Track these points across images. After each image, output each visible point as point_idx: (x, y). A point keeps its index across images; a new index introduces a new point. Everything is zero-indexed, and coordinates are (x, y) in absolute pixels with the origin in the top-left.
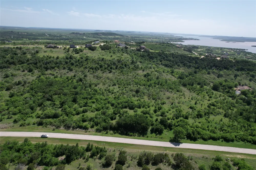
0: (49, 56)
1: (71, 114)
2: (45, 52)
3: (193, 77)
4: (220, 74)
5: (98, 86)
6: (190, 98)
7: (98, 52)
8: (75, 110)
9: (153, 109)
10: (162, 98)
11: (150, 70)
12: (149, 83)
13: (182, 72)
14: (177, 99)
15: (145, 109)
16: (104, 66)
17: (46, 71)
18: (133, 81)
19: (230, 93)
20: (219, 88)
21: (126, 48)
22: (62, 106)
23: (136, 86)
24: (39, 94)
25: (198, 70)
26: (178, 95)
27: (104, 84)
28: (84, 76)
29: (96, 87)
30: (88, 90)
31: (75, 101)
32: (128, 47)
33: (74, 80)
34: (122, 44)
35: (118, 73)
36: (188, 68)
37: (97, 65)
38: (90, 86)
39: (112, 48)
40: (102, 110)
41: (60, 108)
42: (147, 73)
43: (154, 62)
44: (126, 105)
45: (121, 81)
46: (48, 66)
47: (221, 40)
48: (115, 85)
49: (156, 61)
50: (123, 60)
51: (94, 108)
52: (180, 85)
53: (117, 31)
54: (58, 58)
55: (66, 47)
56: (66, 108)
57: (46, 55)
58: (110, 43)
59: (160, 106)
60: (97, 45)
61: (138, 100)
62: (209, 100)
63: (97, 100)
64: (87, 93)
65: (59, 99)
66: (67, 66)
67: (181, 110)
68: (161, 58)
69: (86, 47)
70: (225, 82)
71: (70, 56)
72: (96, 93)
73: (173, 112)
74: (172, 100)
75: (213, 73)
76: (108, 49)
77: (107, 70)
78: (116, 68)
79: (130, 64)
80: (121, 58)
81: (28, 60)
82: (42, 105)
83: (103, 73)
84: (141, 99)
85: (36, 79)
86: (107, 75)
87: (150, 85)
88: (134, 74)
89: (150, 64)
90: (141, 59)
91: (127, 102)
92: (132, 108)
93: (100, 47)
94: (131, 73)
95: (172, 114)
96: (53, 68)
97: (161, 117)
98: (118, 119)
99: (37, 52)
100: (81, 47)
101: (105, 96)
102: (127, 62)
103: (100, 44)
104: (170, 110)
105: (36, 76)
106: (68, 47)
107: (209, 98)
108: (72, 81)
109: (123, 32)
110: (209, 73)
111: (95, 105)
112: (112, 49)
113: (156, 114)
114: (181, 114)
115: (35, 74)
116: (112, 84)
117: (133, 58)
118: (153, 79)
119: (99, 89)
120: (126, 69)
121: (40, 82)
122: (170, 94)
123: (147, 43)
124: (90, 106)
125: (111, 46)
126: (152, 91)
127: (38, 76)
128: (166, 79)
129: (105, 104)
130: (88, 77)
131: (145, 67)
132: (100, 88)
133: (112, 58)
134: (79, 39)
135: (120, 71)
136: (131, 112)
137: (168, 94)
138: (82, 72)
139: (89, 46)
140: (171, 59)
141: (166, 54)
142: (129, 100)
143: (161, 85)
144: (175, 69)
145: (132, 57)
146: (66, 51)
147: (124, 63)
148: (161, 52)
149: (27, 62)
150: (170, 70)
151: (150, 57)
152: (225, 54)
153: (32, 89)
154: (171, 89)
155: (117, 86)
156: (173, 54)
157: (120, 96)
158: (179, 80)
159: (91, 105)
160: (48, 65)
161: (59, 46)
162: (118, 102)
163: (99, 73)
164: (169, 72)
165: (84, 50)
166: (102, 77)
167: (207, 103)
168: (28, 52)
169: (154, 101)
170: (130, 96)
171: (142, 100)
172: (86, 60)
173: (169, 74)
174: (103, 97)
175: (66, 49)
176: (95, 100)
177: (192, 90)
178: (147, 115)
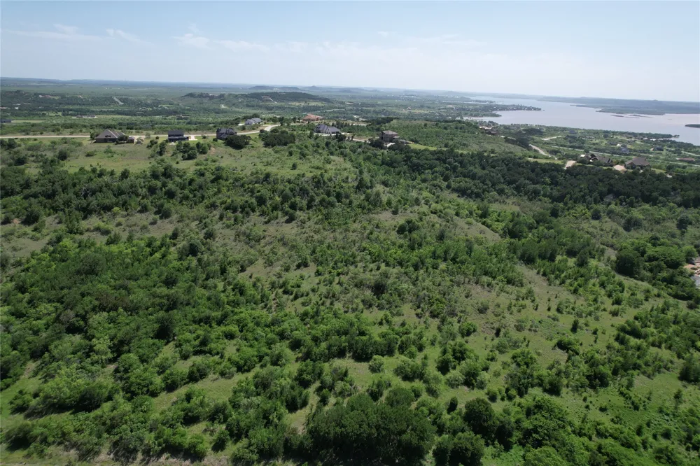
0: (99, 169)
1: (145, 389)
2: (89, 155)
3: (549, 228)
4: (631, 218)
5: (249, 270)
6: (554, 307)
7: (254, 153)
8: (162, 369)
9: (434, 353)
10: (462, 312)
11: (416, 208)
12: (414, 257)
13: (513, 214)
14: (511, 314)
15: (410, 358)
16: (270, 198)
17: (85, 218)
18: (365, 249)
19: (677, 283)
20: (639, 265)
21: (340, 138)
22: (119, 356)
23: (373, 266)
24: (45, 307)
25: (561, 205)
26: (514, 296)
27: (270, 263)
28: (206, 234)
29: (241, 274)
30: (215, 287)
31: (164, 333)
32: (345, 137)
33: (172, 249)
34: (328, 125)
35: (316, 223)
36: (531, 200)
37: (247, 197)
38: (223, 271)
39: (297, 140)
40: (257, 369)
41: (111, 361)
42: (409, 222)
43: (424, 181)
44: (344, 345)
45: (326, 249)
46: (93, 202)
47: (598, 110)
48: (306, 265)
49: (430, 177)
50: (330, 180)
51: (229, 360)
52: (516, 260)
53: (314, 87)
54: (125, 175)
55: (157, 138)
56: (131, 365)
57: (91, 166)
58: (292, 124)
59: (461, 346)
60: (254, 129)
61: (384, 321)
62: (615, 314)
63: (243, 327)
64: (209, 299)
65: (109, 329)
66: (152, 202)
67: (531, 358)
68: (447, 169)
69: (219, 137)
70: (654, 245)
71: (166, 169)
72: (242, 299)
73: (505, 364)
74: (496, 316)
75: (608, 214)
76: (285, 144)
77: (280, 213)
78: (309, 207)
79: (352, 190)
80: (323, 171)
81: (27, 185)
82: (46, 355)
83: (266, 223)
84: (393, 315)
85: (44, 251)
86: (280, 229)
87: (420, 264)
88: (365, 223)
89: (414, 187)
90: (387, 173)
91: (346, 333)
92: (362, 356)
93: (260, 135)
94: (357, 221)
95: (504, 373)
96: (108, 208)
97: (465, 388)
98: (314, 408)
99: (63, 156)
100: (204, 138)
101: (271, 307)
102: (342, 184)
103: (261, 128)
104: (492, 359)
105: (48, 238)
106: (163, 137)
107: (613, 304)
108: (164, 256)
109: (329, 90)
110: (596, 216)
111: (235, 345)
112: (297, 142)
113: (448, 376)
114: (535, 374)
115: (45, 231)
116: (296, 263)
117: (361, 172)
118: (429, 239)
119: (253, 280)
120: (340, 210)
121: (54, 259)
122: (486, 293)
123: (400, 121)
124: (215, 351)
125: (295, 133)
126: (427, 283)
127: (54, 239)
128: (467, 240)
129: (270, 344)
130: (217, 239)
131: (399, 201)
132: (254, 276)
133: (296, 172)
134: (206, 111)
135: (320, 217)
136: (360, 375)
137: (480, 295)
138: (201, 222)
139: (226, 134)
140: (475, 170)
141: (461, 155)
142: (352, 324)
143: (454, 260)
144: (491, 202)
145: (358, 166)
146: (154, 151)
147: (335, 187)
148: (445, 149)
149: (22, 189)
150: (475, 207)
151: (414, 165)
152: (619, 149)
153: (22, 289)
154: (486, 273)
155: (313, 268)
156: (480, 156)
157: (322, 308)
158: (508, 239)
159: (221, 346)
160: (90, 199)
161: (136, 138)
162: (313, 332)
163: (255, 223)
164: (475, 215)
165: (212, 149)
166: (264, 238)
167: (612, 326)
168: (33, 156)
169: (436, 322)
170: (354, 306)
171: (397, 320)
172: (217, 179)
173: (474, 222)
174: (265, 312)
175: (155, 145)
176: (234, 328)
177: (553, 276)
178: (418, 384)
